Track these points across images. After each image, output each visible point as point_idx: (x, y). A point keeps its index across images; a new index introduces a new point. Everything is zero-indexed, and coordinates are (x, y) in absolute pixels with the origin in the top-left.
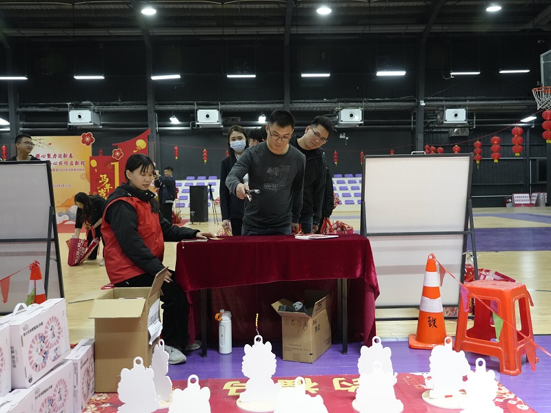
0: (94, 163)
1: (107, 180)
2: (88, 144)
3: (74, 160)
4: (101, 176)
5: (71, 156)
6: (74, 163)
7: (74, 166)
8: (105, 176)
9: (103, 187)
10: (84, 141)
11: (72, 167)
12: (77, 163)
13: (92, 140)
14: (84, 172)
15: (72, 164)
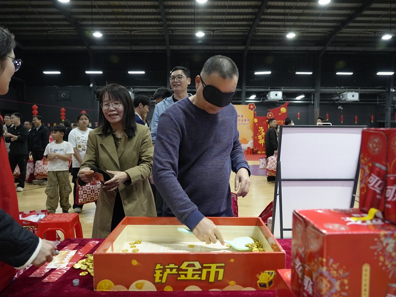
0: (256, 120)
1: (263, 130)
2: (252, 110)
3: (244, 119)
4: (260, 128)
5: (242, 116)
6: (244, 120)
7: (244, 122)
8: (262, 127)
9: (261, 134)
10: (249, 108)
11: (242, 122)
12: (245, 120)
13: (254, 107)
14: (249, 125)
15: (242, 121)
